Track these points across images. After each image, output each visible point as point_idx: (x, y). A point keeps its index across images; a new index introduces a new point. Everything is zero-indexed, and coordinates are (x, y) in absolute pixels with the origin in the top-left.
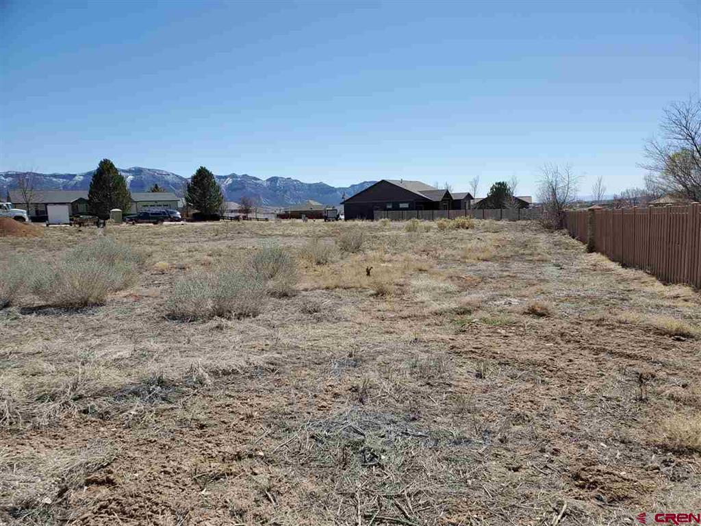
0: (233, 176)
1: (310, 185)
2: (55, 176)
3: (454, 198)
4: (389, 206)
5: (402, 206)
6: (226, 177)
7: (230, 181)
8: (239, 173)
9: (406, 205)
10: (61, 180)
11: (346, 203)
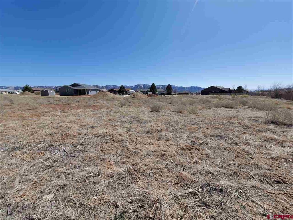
0: (162, 85)
1: (179, 87)
2: (130, 86)
3: (231, 90)
4: (213, 92)
5: (217, 92)
6: (161, 86)
7: (162, 86)
8: (164, 85)
9: (218, 92)
10: (131, 87)
11: (202, 91)
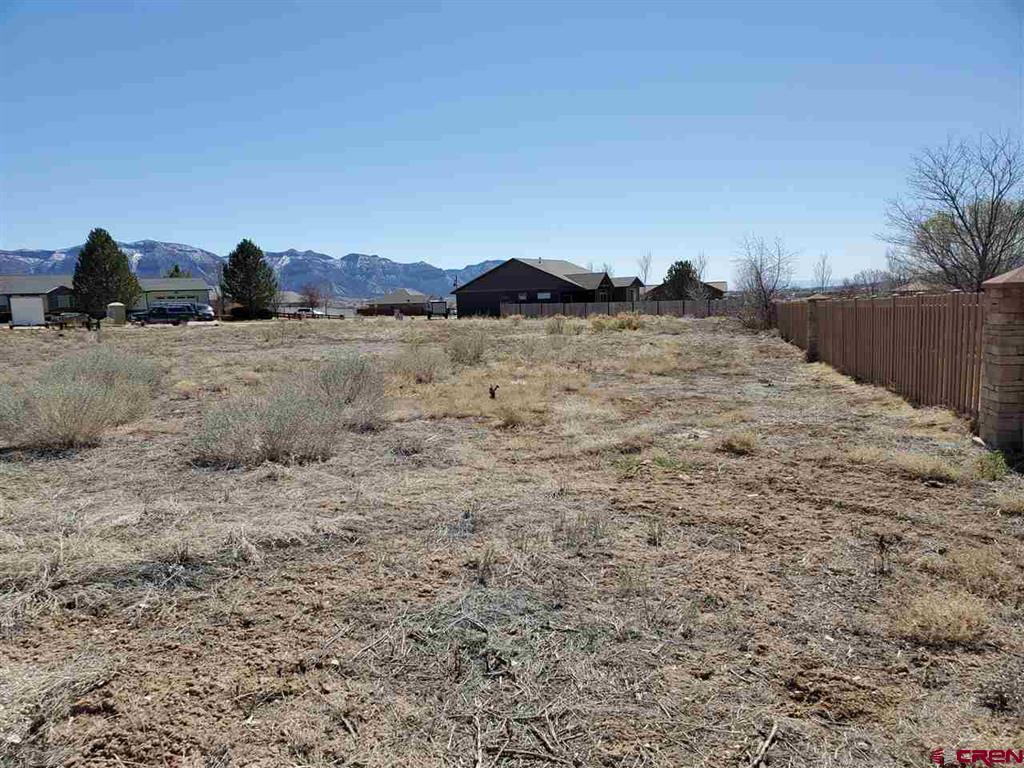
0: (292, 253)
1: (406, 267)
2: (22, 253)
3: (615, 285)
4: (523, 297)
5: (540, 296)
6: (281, 255)
7: (287, 260)
8: (302, 249)
9: (547, 296)
10: (32, 260)
11: (459, 293)
